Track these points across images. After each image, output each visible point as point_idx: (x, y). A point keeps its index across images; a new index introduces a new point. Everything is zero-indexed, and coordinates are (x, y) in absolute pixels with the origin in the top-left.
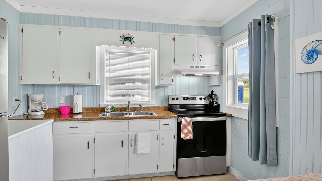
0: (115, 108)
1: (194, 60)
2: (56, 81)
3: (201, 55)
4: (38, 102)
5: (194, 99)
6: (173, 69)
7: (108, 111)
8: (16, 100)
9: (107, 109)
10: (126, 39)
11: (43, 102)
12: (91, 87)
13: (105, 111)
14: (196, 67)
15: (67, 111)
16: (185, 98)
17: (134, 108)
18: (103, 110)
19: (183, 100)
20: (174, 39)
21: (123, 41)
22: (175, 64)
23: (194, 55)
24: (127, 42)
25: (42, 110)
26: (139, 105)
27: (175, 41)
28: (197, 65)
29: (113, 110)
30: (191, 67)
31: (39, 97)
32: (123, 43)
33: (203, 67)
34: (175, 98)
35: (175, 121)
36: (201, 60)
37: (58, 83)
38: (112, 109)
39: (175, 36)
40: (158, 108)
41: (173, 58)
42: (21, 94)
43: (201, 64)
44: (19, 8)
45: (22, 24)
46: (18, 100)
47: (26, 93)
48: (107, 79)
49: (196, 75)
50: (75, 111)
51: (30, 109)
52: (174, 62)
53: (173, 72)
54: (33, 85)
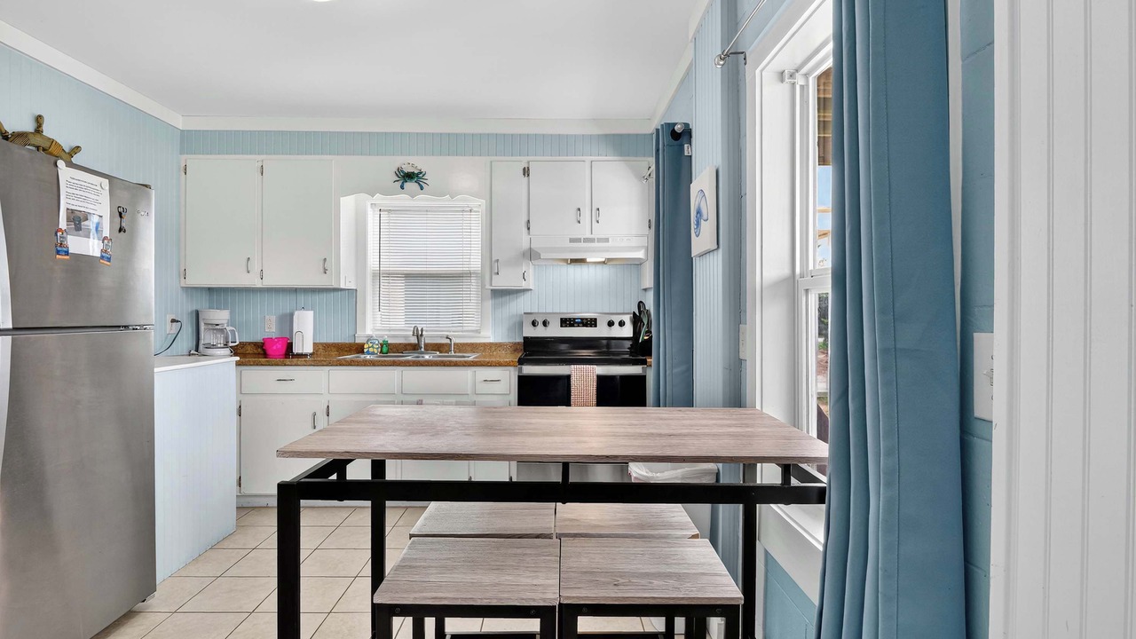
0: (389, 345)
1: (579, 222)
2: (252, 281)
3: (598, 209)
4: (218, 327)
5: (591, 323)
6: (525, 245)
7: (371, 350)
8: (173, 321)
9: (371, 345)
10: (407, 177)
11: (229, 328)
12: (336, 293)
13: (365, 350)
14: (587, 240)
15: (281, 348)
16: (566, 322)
17: (436, 344)
18: (360, 349)
19: (561, 326)
20: (526, 172)
21: (400, 183)
22: (529, 234)
23: (579, 209)
24: (411, 185)
25: (226, 345)
26: (447, 338)
27: (528, 175)
28: (588, 235)
29: (385, 349)
30: (572, 240)
31: (221, 316)
32: (402, 187)
33: (607, 240)
34: (540, 321)
35: (512, 373)
36: (598, 222)
37: (258, 284)
38: (382, 345)
39: (528, 162)
40: (498, 346)
41: (526, 220)
42: (184, 308)
43: (599, 231)
44: (180, 122)
45: (184, 157)
46: (178, 321)
47: (194, 308)
48: (374, 275)
49: (588, 260)
50: (296, 350)
51: (202, 342)
52: (529, 229)
53: (524, 254)
54: (209, 289)
